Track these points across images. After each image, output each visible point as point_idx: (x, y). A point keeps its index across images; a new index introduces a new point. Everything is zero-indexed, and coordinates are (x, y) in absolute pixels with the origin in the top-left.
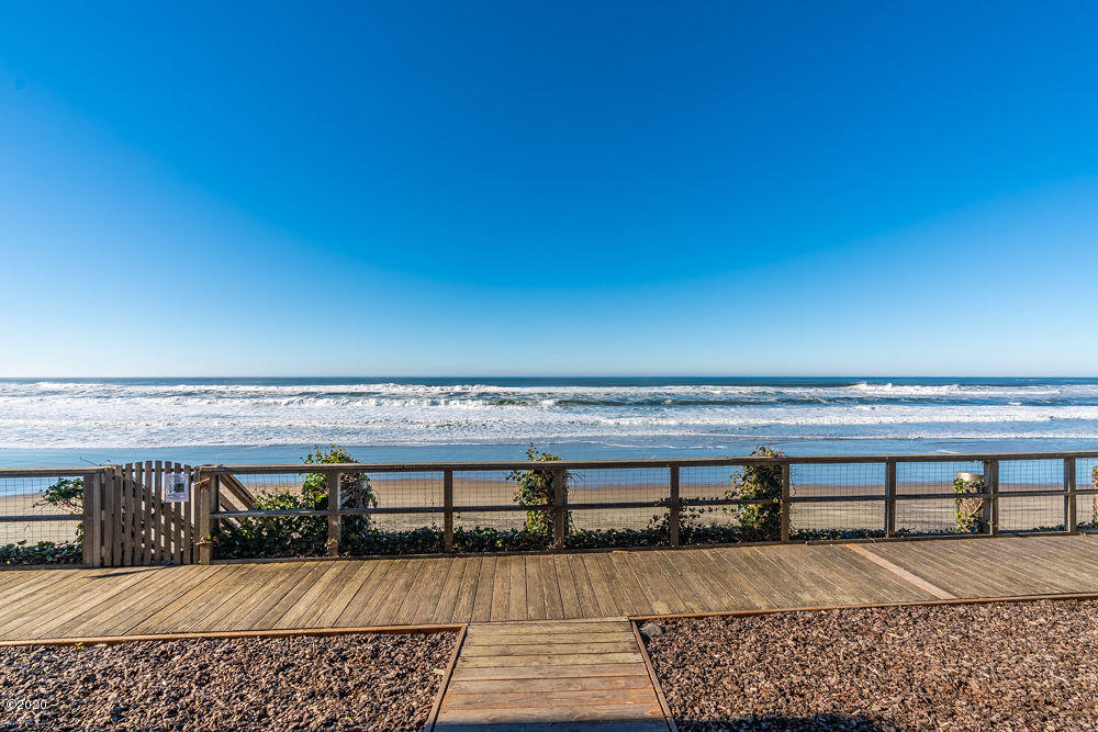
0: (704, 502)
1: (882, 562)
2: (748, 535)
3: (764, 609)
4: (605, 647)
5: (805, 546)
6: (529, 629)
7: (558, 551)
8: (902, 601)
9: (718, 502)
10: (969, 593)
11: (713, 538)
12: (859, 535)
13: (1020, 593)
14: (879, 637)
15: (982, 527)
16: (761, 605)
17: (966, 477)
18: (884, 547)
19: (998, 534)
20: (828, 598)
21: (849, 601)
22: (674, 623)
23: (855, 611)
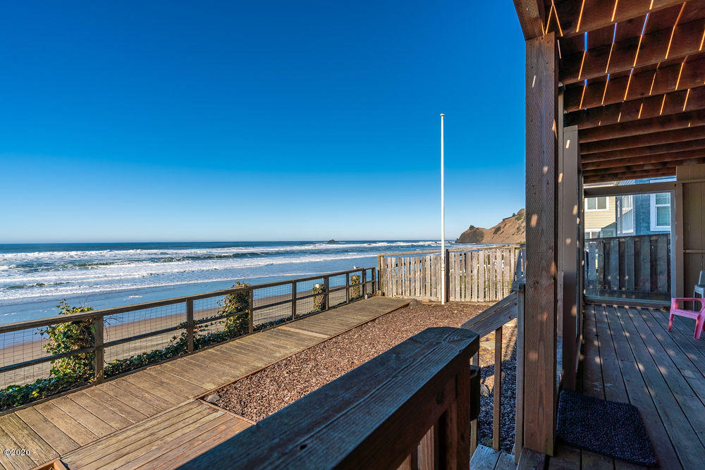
0: (207, 320)
1: (297, 331)
2: (233, 334)
3: (264, 366)
4: (195, 418)
5: (261, 333)
6: (125, 435)
7: (99, 382)
8: (315, 343)
9: (216, 319)
10: (333, 333)
11: (213, 341)
12: (282, 321)
13: (347, 329)
14: (315, 360)
15: (324, 307)
16: (261, 365)
17: (317, 286)
18: (294, 324)
19: (329, 308)
20: (287, 352)
21: (296, 350)
22: (223, 390)
23: (300, 353)
